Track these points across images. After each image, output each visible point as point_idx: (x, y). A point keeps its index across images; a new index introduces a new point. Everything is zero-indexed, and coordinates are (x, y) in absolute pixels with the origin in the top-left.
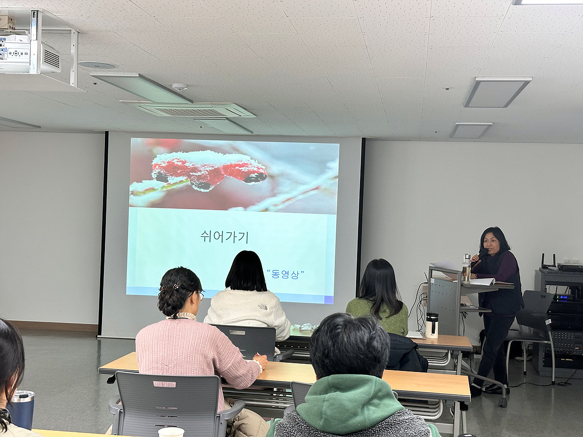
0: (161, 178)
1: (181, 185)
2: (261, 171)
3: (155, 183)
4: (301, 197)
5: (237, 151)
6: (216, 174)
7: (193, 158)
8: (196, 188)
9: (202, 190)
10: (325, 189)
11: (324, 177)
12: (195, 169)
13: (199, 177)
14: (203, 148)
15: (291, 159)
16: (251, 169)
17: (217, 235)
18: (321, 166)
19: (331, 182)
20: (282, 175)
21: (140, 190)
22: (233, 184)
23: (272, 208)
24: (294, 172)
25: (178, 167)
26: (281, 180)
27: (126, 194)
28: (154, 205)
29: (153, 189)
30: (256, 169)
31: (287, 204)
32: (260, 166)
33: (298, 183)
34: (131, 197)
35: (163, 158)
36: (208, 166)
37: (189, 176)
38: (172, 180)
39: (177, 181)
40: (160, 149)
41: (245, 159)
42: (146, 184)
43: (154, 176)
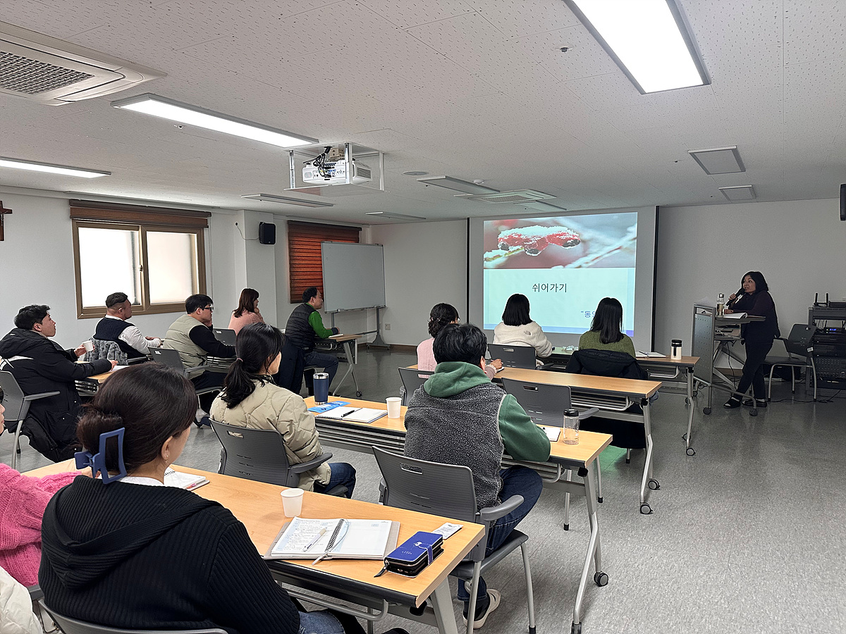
0: (505, 248)
1: (518, 252)
2: (576, 238)
3: (500, 252)
4: (607, 255)
5: (558, 224)
6: (542, 242)
7: (526, 232)
8: (529, 254)
9: (533, 255)
10: (626, 248)
11: (625, 239)
12: (527, 240)
13: (530, 245)
14: (533, 224)
15: (598, 227)
16: (568, 237)
17: (544, 287)
18: (623, 231)
19: (631, 242)
20: (591, 240)
21: (490, 257)
22: (556, 248)
23: (584, 265)
24: (601, 237)
25: (516, 239)
26: (591, 244)
27: (482, 260)
28: (500, 267)
29: (499, 256)
30: (572, 237)
31: (596, 261)
32: (575, 234)
33: (604, 245)
34: (485, 262)
35: (505, 234)
36: (537, 237)
37: (524, 245)
38: (512, 249)
39: (515, 249)
40: (504, 227)
41: (563, 230)
42: (495, 252)
43: (500, 247)
